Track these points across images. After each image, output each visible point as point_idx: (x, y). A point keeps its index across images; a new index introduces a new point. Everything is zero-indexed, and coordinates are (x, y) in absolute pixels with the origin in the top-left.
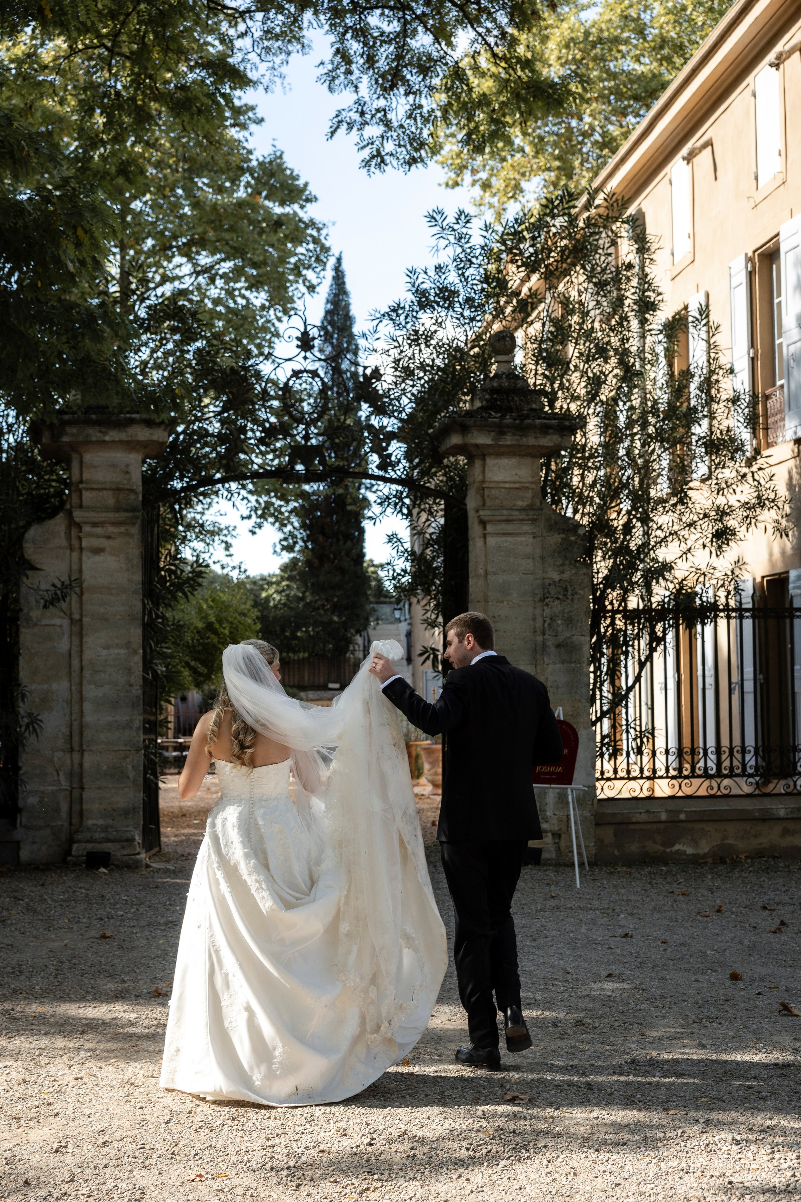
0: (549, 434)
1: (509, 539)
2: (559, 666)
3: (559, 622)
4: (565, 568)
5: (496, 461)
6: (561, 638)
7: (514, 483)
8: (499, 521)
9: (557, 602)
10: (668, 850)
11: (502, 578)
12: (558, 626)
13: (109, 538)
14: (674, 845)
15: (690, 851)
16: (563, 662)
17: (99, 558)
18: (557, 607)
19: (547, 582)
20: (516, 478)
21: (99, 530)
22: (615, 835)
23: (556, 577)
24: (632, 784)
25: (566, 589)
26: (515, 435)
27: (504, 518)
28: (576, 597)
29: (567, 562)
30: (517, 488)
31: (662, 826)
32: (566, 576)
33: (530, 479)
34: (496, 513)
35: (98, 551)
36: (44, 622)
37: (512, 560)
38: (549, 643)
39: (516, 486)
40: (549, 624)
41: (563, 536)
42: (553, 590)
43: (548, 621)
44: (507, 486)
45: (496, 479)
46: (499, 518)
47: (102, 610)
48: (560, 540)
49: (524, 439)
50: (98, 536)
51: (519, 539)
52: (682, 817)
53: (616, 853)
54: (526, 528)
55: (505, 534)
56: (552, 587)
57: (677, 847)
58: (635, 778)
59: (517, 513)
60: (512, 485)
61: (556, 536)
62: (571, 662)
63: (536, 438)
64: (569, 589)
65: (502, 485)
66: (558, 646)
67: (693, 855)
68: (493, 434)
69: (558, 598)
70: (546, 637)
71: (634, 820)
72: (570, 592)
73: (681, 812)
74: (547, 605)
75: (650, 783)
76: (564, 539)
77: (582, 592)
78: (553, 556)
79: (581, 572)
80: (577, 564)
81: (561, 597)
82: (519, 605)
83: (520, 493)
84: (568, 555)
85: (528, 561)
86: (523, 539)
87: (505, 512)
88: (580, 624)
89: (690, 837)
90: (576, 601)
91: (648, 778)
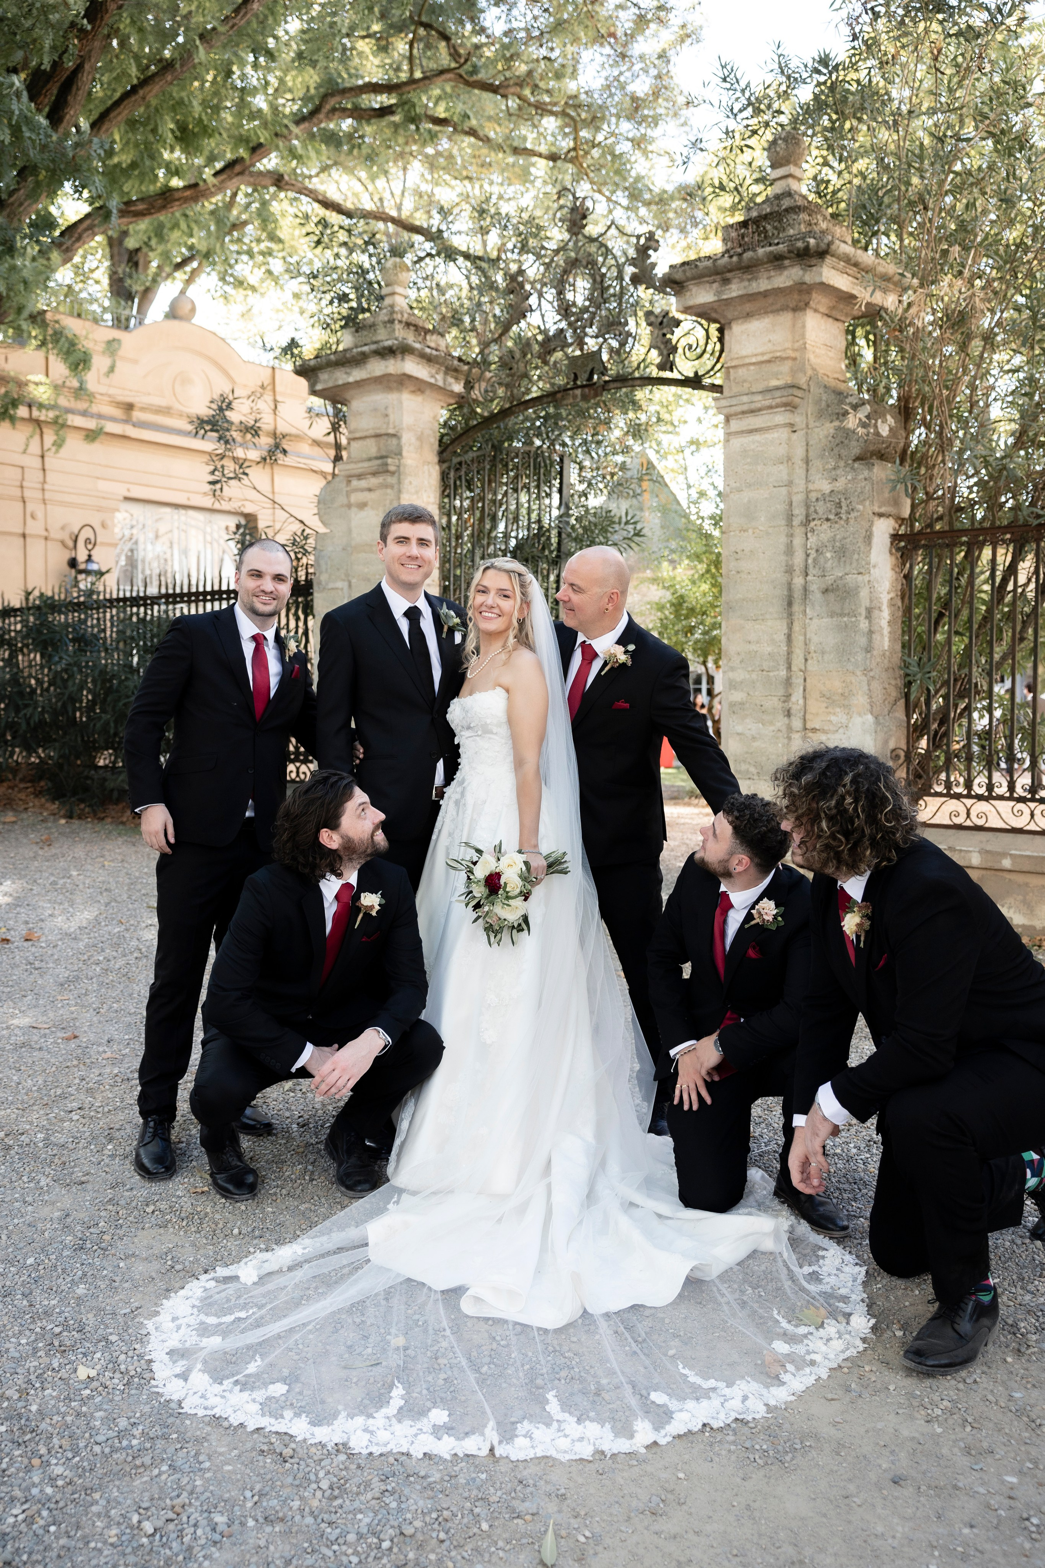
0: (785, 268)
1: (757, 437)
2: (826, 621)
3: (829, 555)
4: (840, 472)
5: (744, 327)
6: (829, 580)
7: (763, 354)
8: (743, 413)
9: (826, 525)
11: (746, 496)
12: (826, 560)
13: (370, 490)
16: (832, 614)
17: (363, 514)
18: (824, 533)
19: (813, 496)
20: (770, 347)
21: (363, 484)
23: (826, 487)
24: (954, 804)
25: (839, 505)
26: (742, 280)
27: (745, 408)
28: (853, 515)
29: (842, 464)
30: (769, 361)
32: (840, 485)
33: (788, 345)
34: (734, 401)
35: (362, 506)
36: (331, 586)
37: (760, 468)
38: (813, 587)
39: (765, 358)
40: (815, 560)
41: (837, 423)
42: (821, 508)
43: (813, 554)
44: (754, 360)
45: (744, 353)
46: (739, 409)
48: (832, 431)
49: (754, 284)
50: (362, 490)
51: (770, 436)
52: (1007, 863)
54: (781, 417)
55: (751, 431)
56: (821, 503)
58: (958, 796)
59: (759, 397)
60: (760, 358)
61: (828, 425)
62: (842, 615)
63: (769, 278)
64: (844, 504)
65: (747, 361)
66: (826, 591)
68: (715, 285)
69: (828, 520)
70: (809, 578)
72: (844, 508)
73: (1004, 855)
74: (813, 531)
75: (983, 806)
76: (838, 429)
77: (860, 507)
78: (822, 457)
79: (861, 477)
80: (856, 465)
81: (832, 517)
82: (768, 534)
83: (774, 368)
84: (844, 453)
85: (781, 467)
86: (776, 435)
87: (745, 399)
88: (856, 556)
89: (1020, 897)
90: (852, 521)
91: (979, 797)
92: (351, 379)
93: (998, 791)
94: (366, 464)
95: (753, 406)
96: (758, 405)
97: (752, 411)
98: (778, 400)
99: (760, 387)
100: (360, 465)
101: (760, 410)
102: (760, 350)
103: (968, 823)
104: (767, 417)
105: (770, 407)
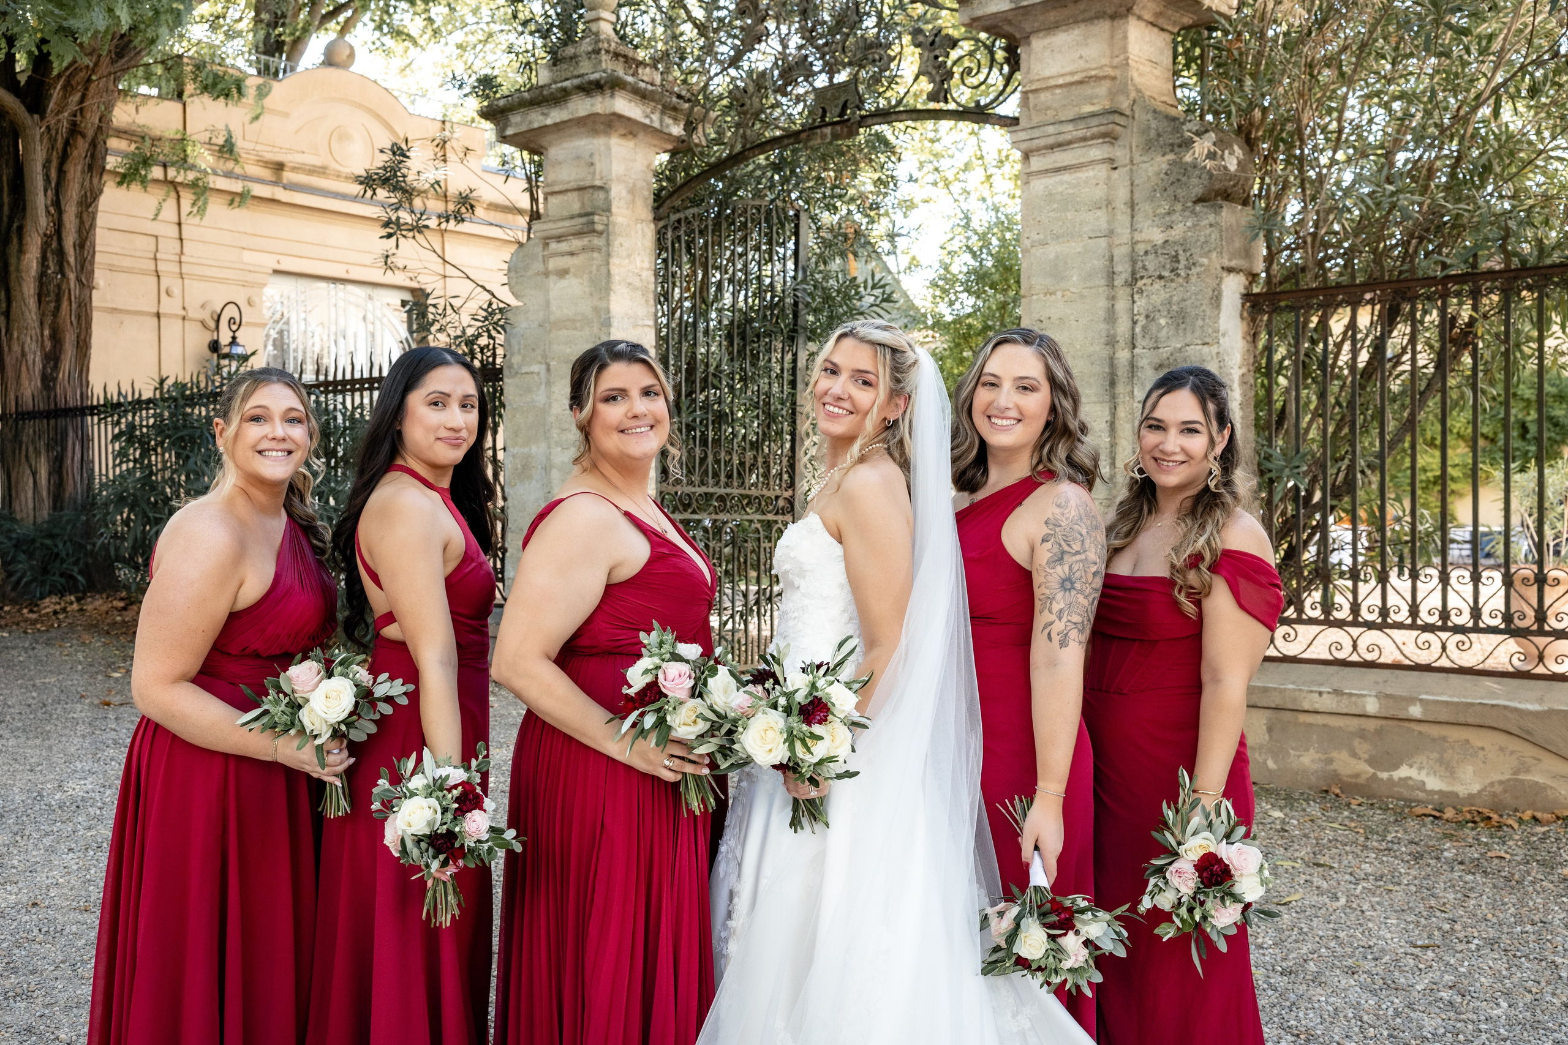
1: (1066, 177)
3: (1163, 322)
4: (1175, 217)
5: (1046, 41)
6: (1164, 352)
7: (1072, 74)
8: (1048, 147)
9: (1158, 284)
10: (1384, 775)
11: (1053, 250)
12: (1160, 328)
13: (572, 254)
14: (1396, 767)
15: (1434, 783)
17: (564, 283)
18: (1156, 294)
19: (1141, 248)
20: (1082, 64)
21: (564, 246)
22: (1270, 730)
23: (1157, 236)
24: (1334, 634)
25: (1176, 259)
27: (1051, 141)
28: (1194, 271)
29: (1178, 207)
30: (1081, 82)
31: (1371, 725)
32: (1177, 233)
33: (1105, 61)
34: (1036, 133)
35: (563, 273)
36: (524, 369)
37: (1070, 215)
38: (1143, 362)
39: (1076, 78)
40: (1144, 328)
41: (1171, 157)
42: (1151, 263)
43: (1142, 320)
44: (1061, 81)
45: (1047, 73)
46: (1042, 142)
47: (568, 350)
48: (1165, 166)
50: (563, 254)
52: (1415, 711)
53: (1271, 764)
54: (1097, 152)
55: (1058, 170)
56: (1151, 257)
57: (1403, 772)
58: (1340, 624)
59: (1070, 127)
60: (1069, 79)
61: (1159, 159)
64: (1182, 257)
65: (1052, 82)
67: (1440, 792)
69: (1161, 277)
70: (1136, 351)
71: (1306, 707)
72: (1183, 262)
73: (1412, 700)
74: (1140, 291)
75: (1374, 636)
76: (1172, 164)
77: (1205, 261)
78: (1152, 199)
79: (1205, 222)
80: (1198, 208)
81: (1166, 274)
82: (1082, 297)
83: (1088, 90)
84: (1181, 193)
85: (1099, 213)
86: (1091, 173)
87: (1051, 129)
88: (1200, 322)
89: (1435, 755)
90: (1193, 279)
91: (1370, 625)
92: (549, 122)
93: (1394, 617)
94: (567, 223)
95: (1061, 139)
96: (1068, 137)
97: (1060, 145)
98: (1095, 130)
99: (1070, 114)
100: (560, 224)
101: (1069, 143)
102: (1068, 69)
103: (1355, 658)
104: (1079, 152)
105: (1084, 139)
